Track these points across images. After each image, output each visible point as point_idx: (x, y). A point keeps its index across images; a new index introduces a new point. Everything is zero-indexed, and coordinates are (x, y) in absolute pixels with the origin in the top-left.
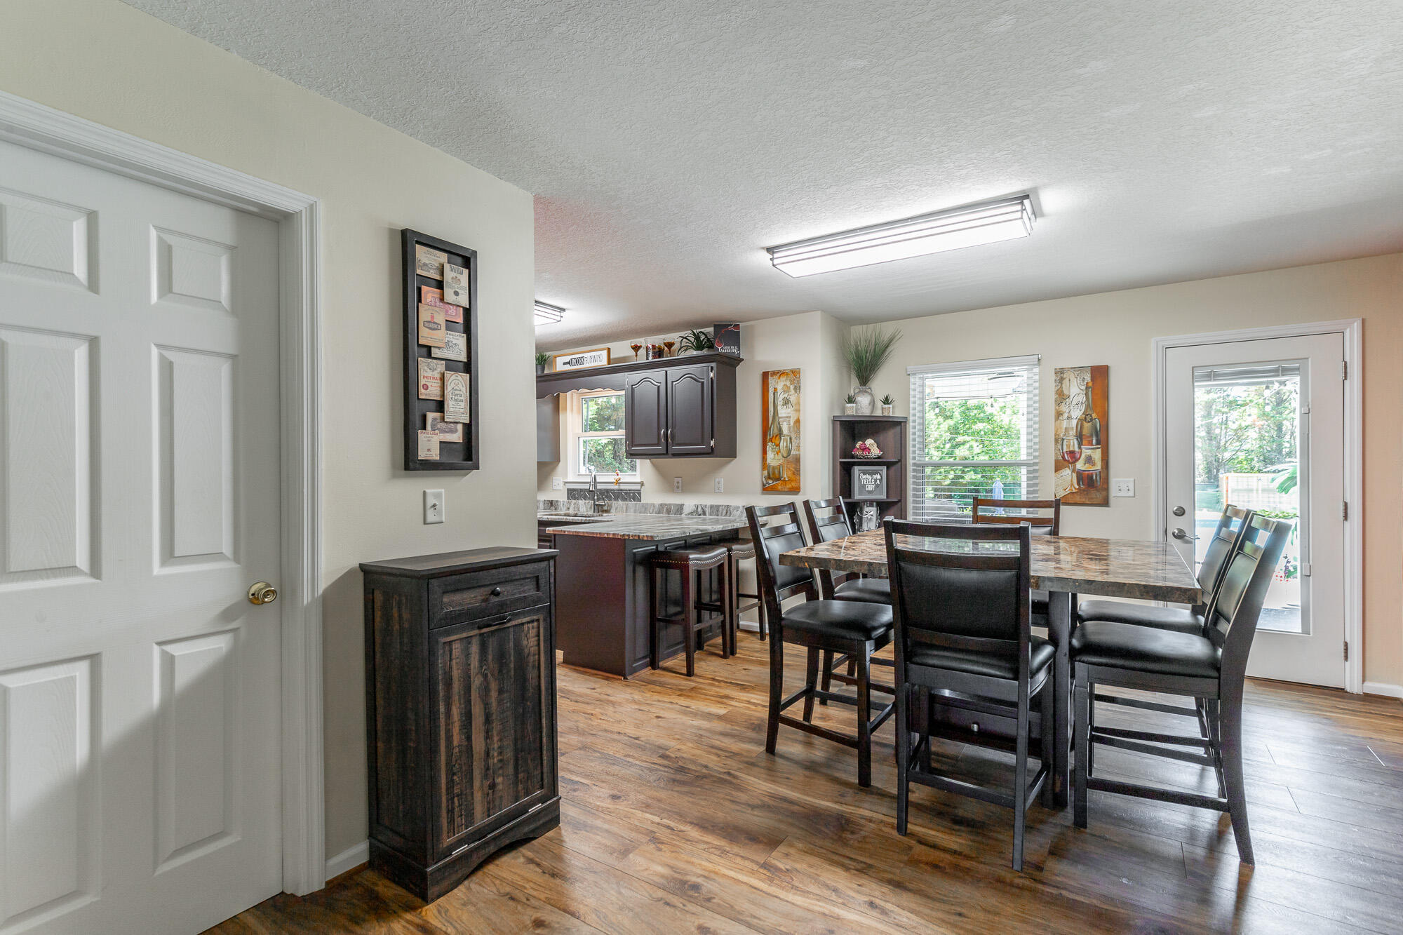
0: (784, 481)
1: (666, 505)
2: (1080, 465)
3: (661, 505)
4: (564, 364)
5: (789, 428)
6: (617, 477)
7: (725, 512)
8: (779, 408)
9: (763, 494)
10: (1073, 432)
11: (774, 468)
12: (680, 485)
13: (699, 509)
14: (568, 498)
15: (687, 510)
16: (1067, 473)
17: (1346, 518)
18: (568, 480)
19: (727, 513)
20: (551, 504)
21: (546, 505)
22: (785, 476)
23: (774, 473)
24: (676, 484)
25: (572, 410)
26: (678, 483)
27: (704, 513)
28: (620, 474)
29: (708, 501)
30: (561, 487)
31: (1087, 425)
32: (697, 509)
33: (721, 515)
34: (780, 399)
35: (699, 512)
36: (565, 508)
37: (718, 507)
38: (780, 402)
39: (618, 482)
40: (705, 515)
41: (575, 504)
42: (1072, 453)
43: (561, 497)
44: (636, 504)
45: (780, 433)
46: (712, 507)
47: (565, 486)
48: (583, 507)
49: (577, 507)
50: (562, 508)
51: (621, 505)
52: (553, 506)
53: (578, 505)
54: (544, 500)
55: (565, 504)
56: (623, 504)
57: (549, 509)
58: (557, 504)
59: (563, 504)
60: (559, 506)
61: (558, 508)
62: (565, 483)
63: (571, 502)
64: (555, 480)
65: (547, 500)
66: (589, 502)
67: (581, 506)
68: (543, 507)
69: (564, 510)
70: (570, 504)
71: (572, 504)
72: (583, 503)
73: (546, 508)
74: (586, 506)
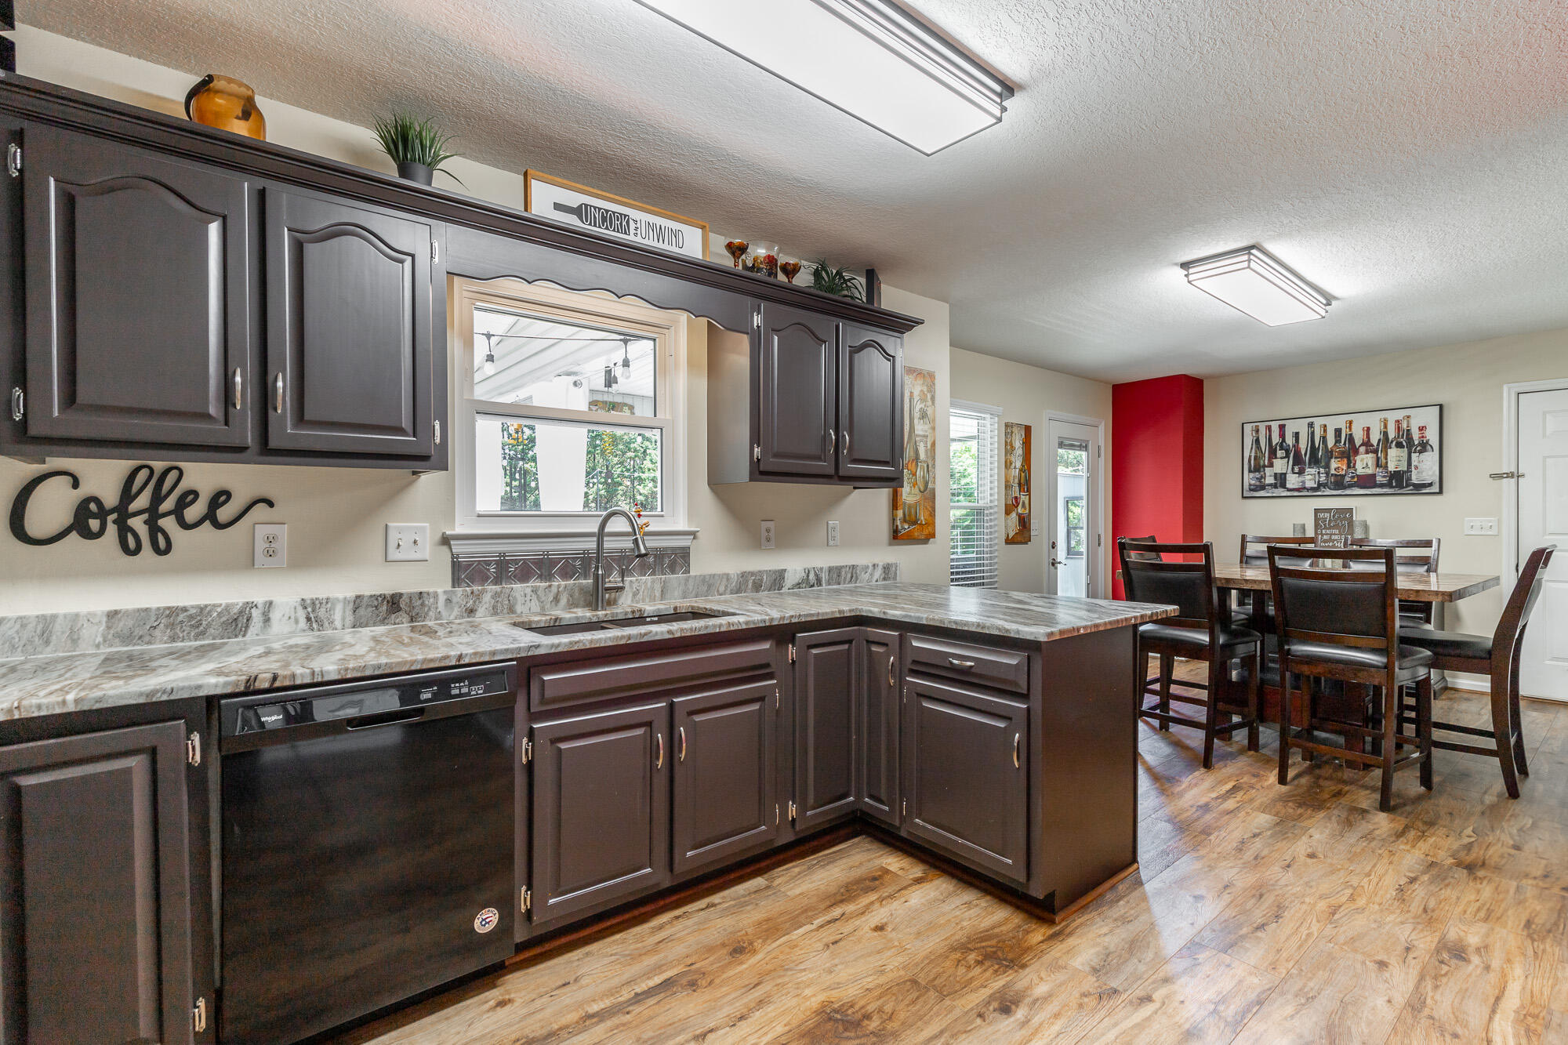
0: (921, 524)
1: (752, 574)
2: (1020, 510)
3: (743, 575)
4: (560, 207)
5: (926, 451)
6: (640, 521)
7: (849, 575)
8: (916, 421)
9: (890, 544)
10: (1017, 481)
11: (910, 506)
12: (772, 534)
13: (812, 576)
14: (456, 581)
15: (790, 580)
16: (1014, 515)
17: (1099, 545)
18: (459, 530)
19: (852, 577)
20: (393, 608)
21: (365, 612)
22: (922, 519)
23: (910, 515)
24: (764, 534)
26: (768, 531)
27: (819, 582)
29: (822, 560)
31: (1023, 474)
32: (808, 576)
33: (844, 583)
34: (917, 409)
35: (811, 582)
37: (839, 569)
38: (917, 415)
40: (821, 585)
41: (493, 595)
42: (1016, 498)
43: (436, 581)
45: (917, 458)
46: (830, 569)
47: (445, 548)
48: (528, 602)
49: (507, 602)
50: (444, 614)
51: (649, 584)
52: (399, 609)
53: (511, 598)
54: (358, 597)
55: (455, 600)
56: (653, 582)
57: (383, 622)
58: (423, 604)
59: (449, 601)
60: (429, 609)
61: (427, 614)
62: (446, 541)
63: (482, 592)
64: (400, 530)
65: (371, 596)
66: (550, 586)
67: (520, 600)
68: (350, 618)
69: (452, 617)
70: (478, 597)
71: (487, 598)
72: (528, 591)
73: (363, 620)
74: (538, 598)
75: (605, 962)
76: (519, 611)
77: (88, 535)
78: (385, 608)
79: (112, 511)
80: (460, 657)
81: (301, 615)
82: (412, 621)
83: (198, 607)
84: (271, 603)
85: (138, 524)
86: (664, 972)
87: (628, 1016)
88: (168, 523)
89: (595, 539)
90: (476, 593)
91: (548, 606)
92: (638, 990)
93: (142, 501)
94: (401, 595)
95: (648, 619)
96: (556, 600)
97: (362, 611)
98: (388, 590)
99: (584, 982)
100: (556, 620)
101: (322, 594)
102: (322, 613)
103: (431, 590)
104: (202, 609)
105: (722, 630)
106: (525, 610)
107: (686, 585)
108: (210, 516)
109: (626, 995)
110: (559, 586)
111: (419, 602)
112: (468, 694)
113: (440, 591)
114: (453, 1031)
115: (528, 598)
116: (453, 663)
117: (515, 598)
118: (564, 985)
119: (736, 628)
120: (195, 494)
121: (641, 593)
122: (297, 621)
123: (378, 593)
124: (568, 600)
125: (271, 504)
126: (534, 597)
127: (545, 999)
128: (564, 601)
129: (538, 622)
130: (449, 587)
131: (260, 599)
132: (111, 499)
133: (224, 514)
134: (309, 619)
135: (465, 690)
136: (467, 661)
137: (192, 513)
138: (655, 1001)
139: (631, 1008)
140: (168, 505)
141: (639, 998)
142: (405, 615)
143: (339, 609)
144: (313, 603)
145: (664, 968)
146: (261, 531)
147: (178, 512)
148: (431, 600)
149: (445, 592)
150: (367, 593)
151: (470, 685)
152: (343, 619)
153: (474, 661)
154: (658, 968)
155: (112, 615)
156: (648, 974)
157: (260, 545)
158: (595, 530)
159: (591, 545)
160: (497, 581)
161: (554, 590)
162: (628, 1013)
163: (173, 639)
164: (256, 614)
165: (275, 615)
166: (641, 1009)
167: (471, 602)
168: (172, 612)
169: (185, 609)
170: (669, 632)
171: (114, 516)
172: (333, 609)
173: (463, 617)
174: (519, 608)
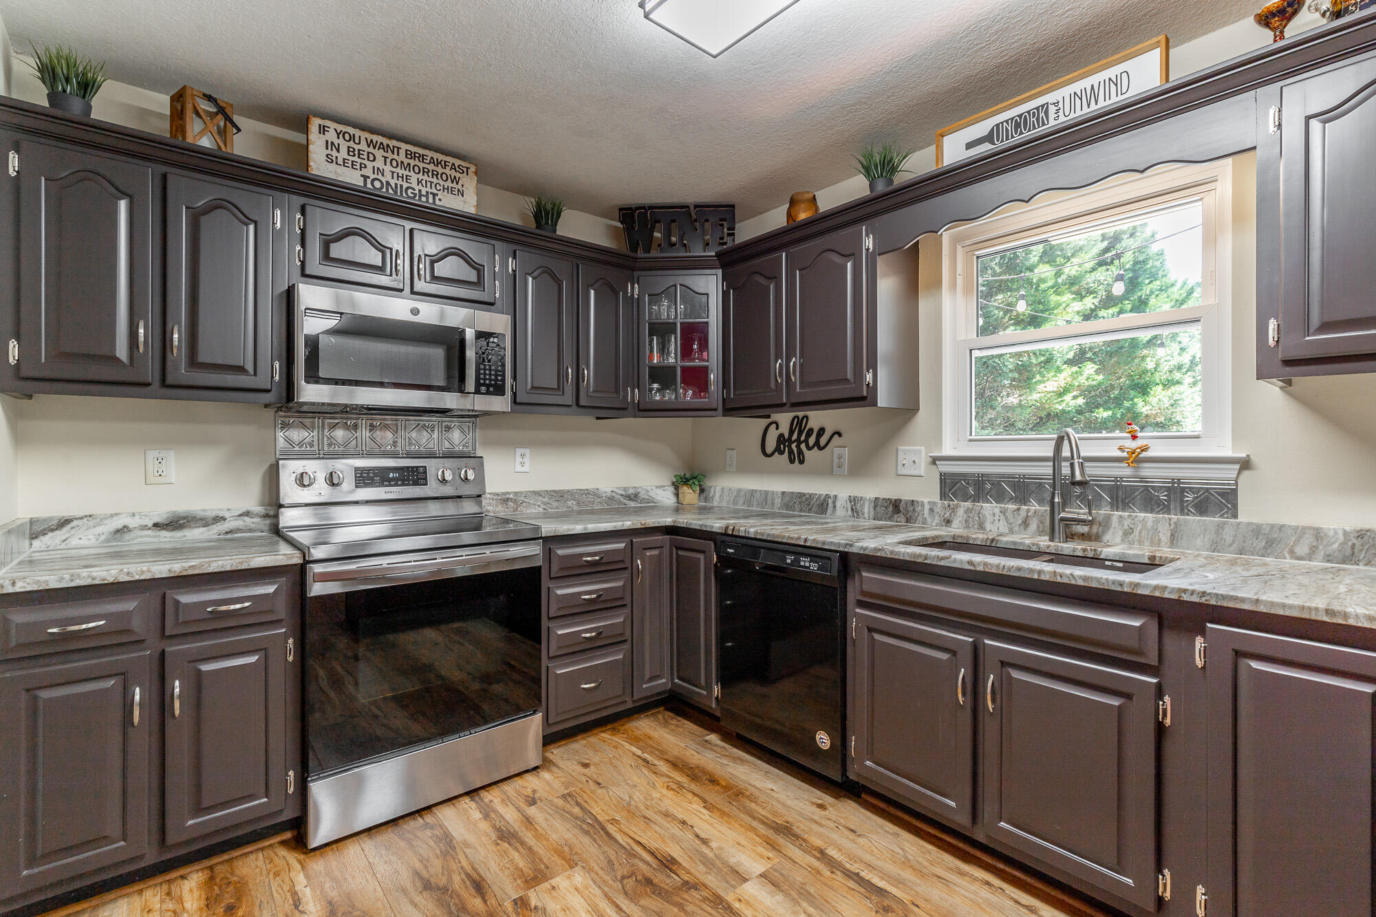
3: (1360, 533)
4: (969, 146)
6: (1133, 445)
14: (943, 496)
18: (947, 451)
20: (896, 510)
21: (880, 510)
25: (953, 285)
28: (1139, 434)
30: (922, 468)
36: (937, 520)
39: (1136, 458)
41: (968, 511)
43: (926, 493)
44: (1221, 526)
47: (934, 467)
48: (997, 521)
49: (977, 519)
50: (929, 520)
51: (1150, 524)
52: (899, 512)
53: (980, 515)
54: (876, 498)
55: (936, 510)
56: (1157, 521)
57: (890, 519)
58: (914, 510)
59: (931, 510)
60: (918, 515)
61: (917, 518)
62: (934, 461)
63: (957, 506)
64: (905, 452)
65: (884, 499)
66: (1018, 509)
67: (989, 518)
68: (872, 512)
69: (934, 524)
70: (954, 510)
71: (961, 512)
72: (997, 511)
73: (879, 515)
74: (1006, 518)
75: (891, 847)
76: (988, 529)
77: (782, 453)
78: (891, 508)
79: (803, 442)
80: (806, 540)
81: (849, 505)
82: (907, 522)
83: (808, 494)
84: (836, 496)
85: (794, 446)
86: (897, 887)
87: (829, 873)
88: (803, 446)
89: (1051, 464)
90: (952, 506)
91: (1016, 529)
92: (862, 874)
93: (795, 437)
94: (901, 500)
95: (1107, 563)
96: (1025, 523)
97: (878, 509)
98: (893, 496)
99: (861, 840)
100: (993, 540)
101: (859, 495)
102: (858, 506)
103: (920, 499)
104: (810, 495)
105: (1043, 577)
106: (994, 529)
107: (1217, 533)
108: (817, 443)
109: (854, 868)
110: (1028, 511)
111: (911, 508)
112: (808, 568)
113: (926, 501)
114: (789, 794)
115: (997, 518)
116: (802, 543)
117: (984, 516)
118: (852, 830)
119: (1066, 581)
120: (811, 430)
121: (1137, 532)
122: (847, 510)
123: (887, 497)
124: (1038, 526)
125: (840, 434)
126: (1002, 518)
127: (832, 825)
128: (1033, 525)
129: (975, 539)
130: (936, 498)
131: (832, 494)
132: (787, 436)
133: (823, 441)
134: (852, 509)
135: (807, 564)
136: (808, 544)
137: (812, 440)
138: (852, 886)
139: (839, 873)
140: (803, 438)
141: (850, 875)
142: (903, 516)
143: (867, 504)
144: (854, 500)
145: (901, 886)
146: (837, 451)
147: (806, 441)
148: (920, 508)
149: (929, 502)
150: (882, 497)
151: (810, 562)
152: (869, 513)
153: (813, 545)
154: (899, 882)
155: (783, 493)
156: (884, 875)
157: (836, 460)
158: (1051, 454)
159: (1046, 470)
160: (976, 498)
161: (1023, 513)
162: (832, 872)
163: (801, 510)
164: (830, 501)
165: (838, 504)
166: (841, 879)
167: (948, 514)
168: (801, 495)
169: (805, 495)
170: (970, 563)
171: (795, 444)
172: (862, 506)
173: (942, 525)
174: (988, 526)
